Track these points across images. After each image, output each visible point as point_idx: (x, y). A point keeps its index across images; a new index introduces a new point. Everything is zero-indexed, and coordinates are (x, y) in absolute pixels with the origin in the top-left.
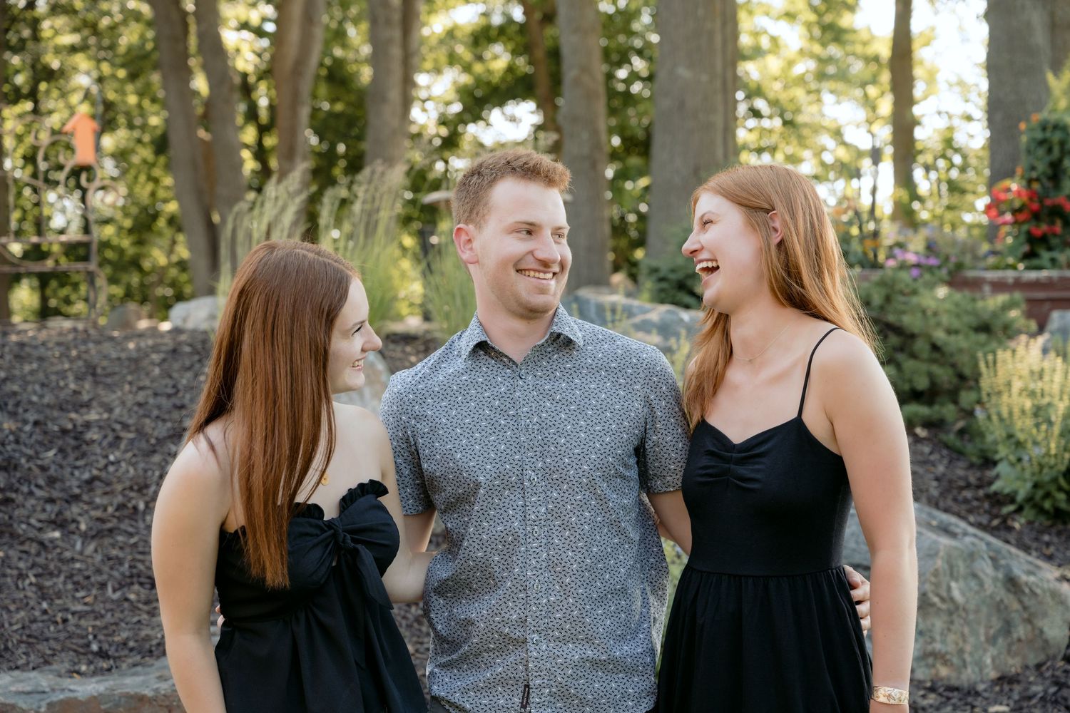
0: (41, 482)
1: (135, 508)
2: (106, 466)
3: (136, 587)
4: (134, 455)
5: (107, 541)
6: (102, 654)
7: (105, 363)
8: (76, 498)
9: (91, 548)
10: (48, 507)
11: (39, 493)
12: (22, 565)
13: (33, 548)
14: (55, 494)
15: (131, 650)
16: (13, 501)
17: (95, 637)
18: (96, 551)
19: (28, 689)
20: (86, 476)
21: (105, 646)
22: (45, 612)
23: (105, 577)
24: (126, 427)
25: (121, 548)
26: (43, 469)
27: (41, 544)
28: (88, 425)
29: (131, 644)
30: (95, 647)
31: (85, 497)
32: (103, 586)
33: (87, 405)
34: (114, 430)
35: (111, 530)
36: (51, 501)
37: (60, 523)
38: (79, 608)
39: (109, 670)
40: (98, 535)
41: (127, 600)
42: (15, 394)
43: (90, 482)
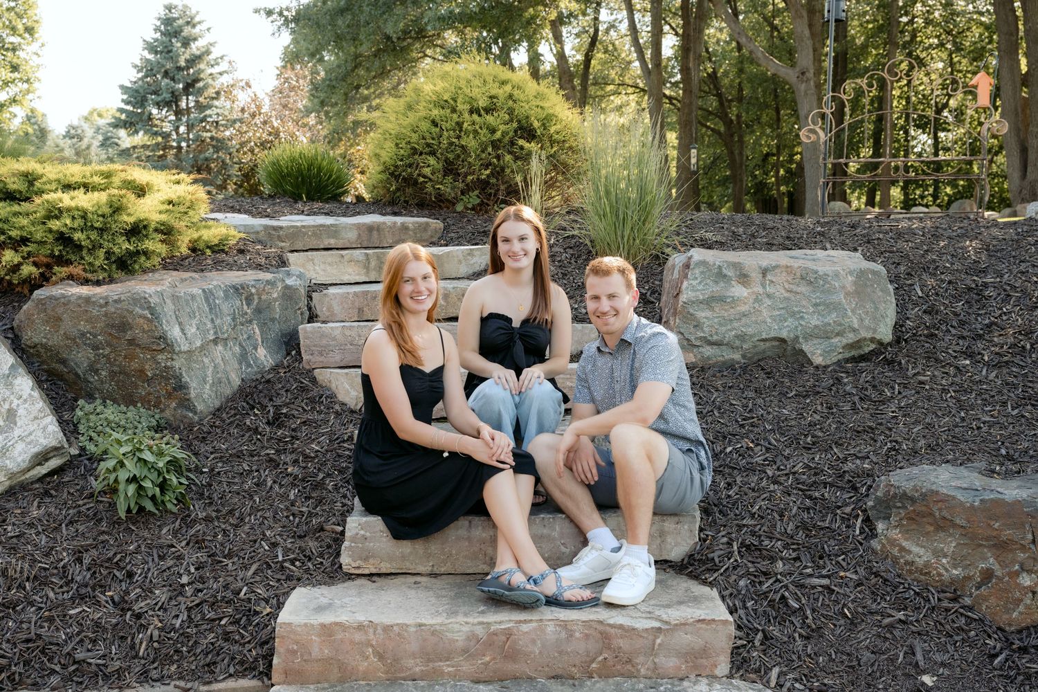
0: (955, 324)
1: (1023, 347)
2: (1001, 315)
3: (1029, 407)
4: (1021, 309)
5: (1005, 371)
6: (1009, 457)
7: (994, 243)
8: (980, 337)
9: (994, 374)
10: (961, 342)
11: (953, 331)
12: (944, 382)
13: (952, 371)
14: (965, 333)
15: (1032, 457)
16: (936, 335)
17: (1003, 443)
18: (997, 377)
19: (965, 486)
20: (987, 321)
21: (1012, 452)
22: (963, 419)
23: (1006, 397)
24: (1014, 288)
25: (1015, 376)
26: (956, 314)
27: (957, 368)
28: (986, 285)
29: (1031, 452)
30: (1003, 452)
31: (987, 337)
32: (1004, 404)
33: (984, 271)
34: (1005, 290)
35: (1007, 363)
36: (963, 338)
37: (969, 354)
38: (988, 419)
39: (1019, 472)
40: (998, 366)
41: (1023, 416)
42: (934, 261)
43: (989, 326)
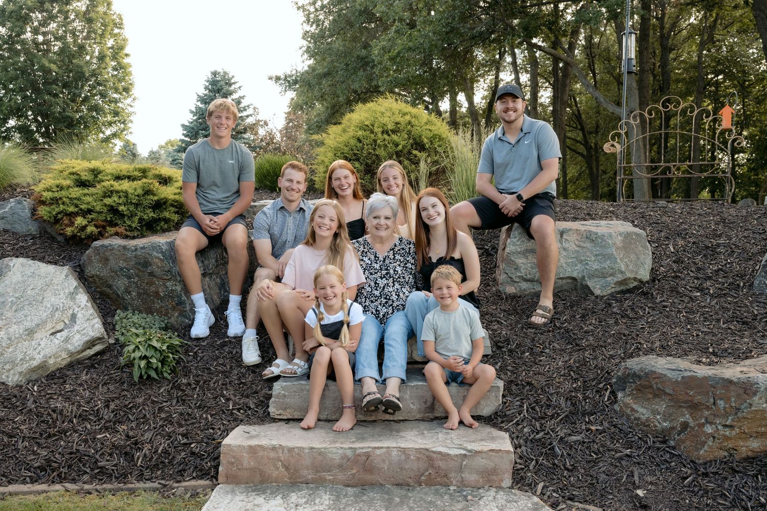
0: (693, 269)
1: (738, 285)
2: (726, 264)
3: (735, 323)
4: (740, 260)
5: (722, 299)
6: (714, 354)
7: (730, 218)
8: (710, 278)
9: (715, 302)
10: (696, 281)
11: (692, 274)
12: (680, 306)
13: (686, 300)
14: (700, 276)
15: (730, 353)
16: (679, 277)
17: (712, 345)
18: (717, 303)
19: (674, 368)
20: (716, 268)
21: (716, 350)
22: (689, 330)
23: (720, 316)
24: (737, 247)
25: (729, 303)
26: (695, 263)
27: (691, 298)
28: (718, 245)
29: (730, 351)
30: (711, 350)
31: (714, 278)
32: (718, 321)
33: (720, 236)
34: (731, 248)
35: (725, 294)
36: (698, 278)
37: (700, 289)
38: (706, 330)
39: (717, 363)
40: (719, 296)
41: (729, 328)
42: (686, 229)
43: (717, 271)
